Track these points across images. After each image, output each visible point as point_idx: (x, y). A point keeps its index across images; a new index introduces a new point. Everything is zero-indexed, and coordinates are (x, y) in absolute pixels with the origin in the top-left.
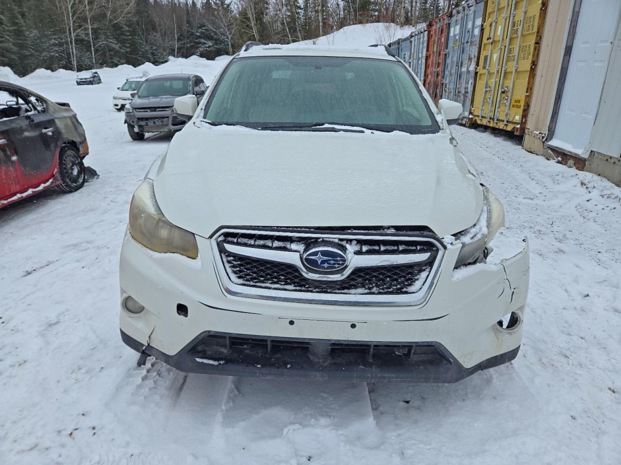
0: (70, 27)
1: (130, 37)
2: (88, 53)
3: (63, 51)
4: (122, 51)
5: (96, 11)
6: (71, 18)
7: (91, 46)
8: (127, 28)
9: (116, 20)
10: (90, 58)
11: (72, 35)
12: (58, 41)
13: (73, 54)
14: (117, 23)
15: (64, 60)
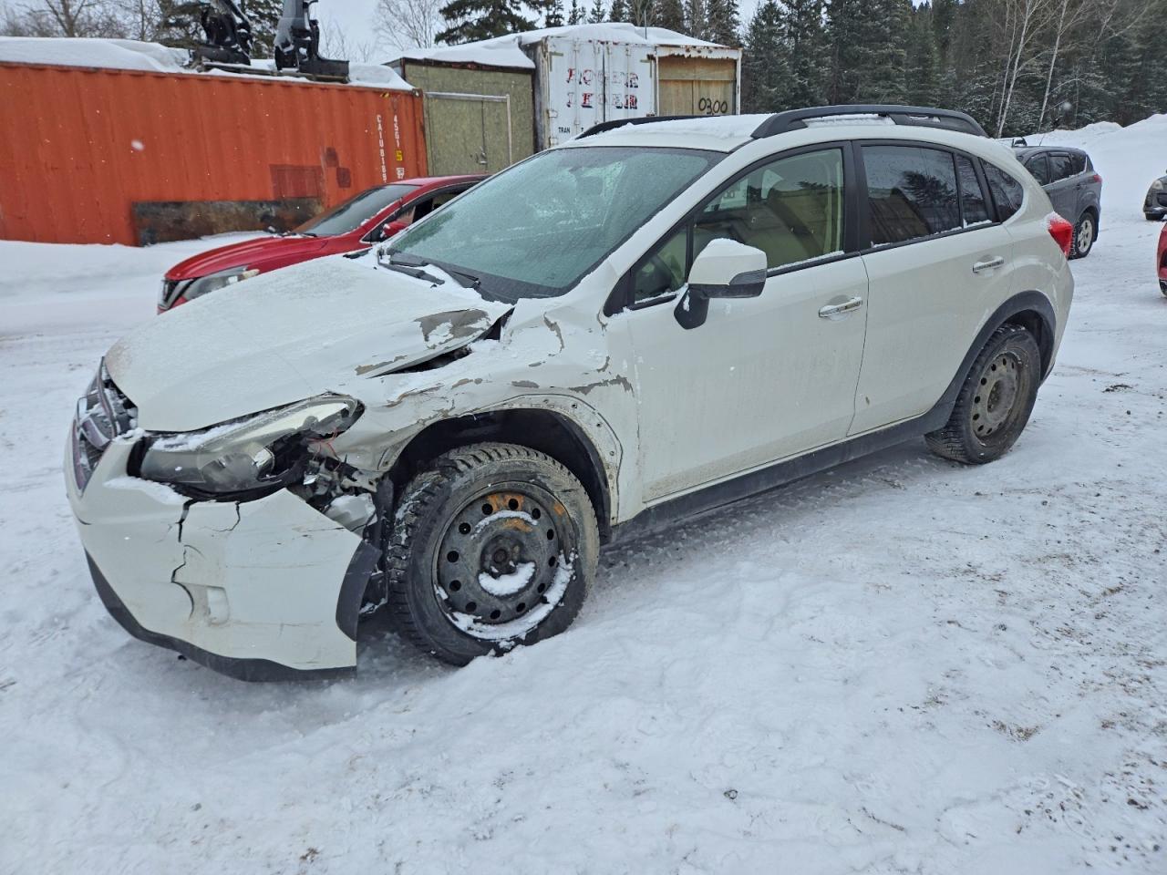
0: (1016, 55)
1: (1140, 63)
2: (1036, 103)
3: (989, 103)
4: (1109, 93)
5: (1081, 18)
6: (1022, 39)
7: (1045, 88)
8: (1137, 46)
9: (1116, 32)
10: (1035, 113)
11: (1015, 71)
12: (985, 85)
13: (1004, 106)
14: (1119, 38)
15: (986, 119)
